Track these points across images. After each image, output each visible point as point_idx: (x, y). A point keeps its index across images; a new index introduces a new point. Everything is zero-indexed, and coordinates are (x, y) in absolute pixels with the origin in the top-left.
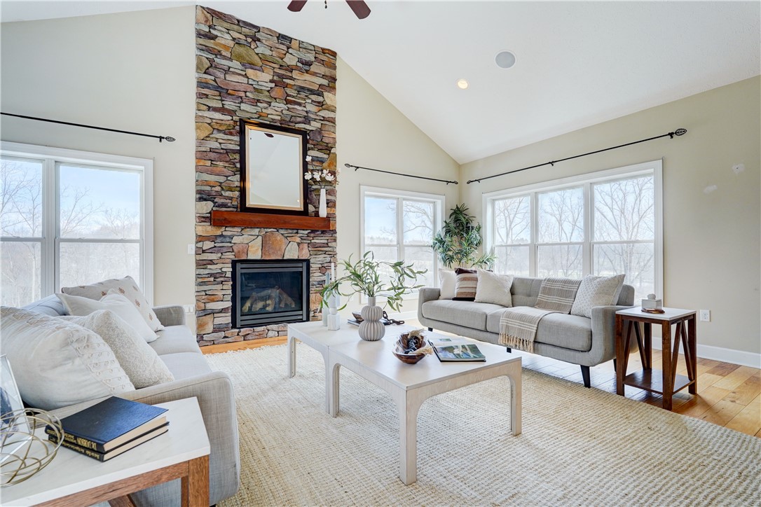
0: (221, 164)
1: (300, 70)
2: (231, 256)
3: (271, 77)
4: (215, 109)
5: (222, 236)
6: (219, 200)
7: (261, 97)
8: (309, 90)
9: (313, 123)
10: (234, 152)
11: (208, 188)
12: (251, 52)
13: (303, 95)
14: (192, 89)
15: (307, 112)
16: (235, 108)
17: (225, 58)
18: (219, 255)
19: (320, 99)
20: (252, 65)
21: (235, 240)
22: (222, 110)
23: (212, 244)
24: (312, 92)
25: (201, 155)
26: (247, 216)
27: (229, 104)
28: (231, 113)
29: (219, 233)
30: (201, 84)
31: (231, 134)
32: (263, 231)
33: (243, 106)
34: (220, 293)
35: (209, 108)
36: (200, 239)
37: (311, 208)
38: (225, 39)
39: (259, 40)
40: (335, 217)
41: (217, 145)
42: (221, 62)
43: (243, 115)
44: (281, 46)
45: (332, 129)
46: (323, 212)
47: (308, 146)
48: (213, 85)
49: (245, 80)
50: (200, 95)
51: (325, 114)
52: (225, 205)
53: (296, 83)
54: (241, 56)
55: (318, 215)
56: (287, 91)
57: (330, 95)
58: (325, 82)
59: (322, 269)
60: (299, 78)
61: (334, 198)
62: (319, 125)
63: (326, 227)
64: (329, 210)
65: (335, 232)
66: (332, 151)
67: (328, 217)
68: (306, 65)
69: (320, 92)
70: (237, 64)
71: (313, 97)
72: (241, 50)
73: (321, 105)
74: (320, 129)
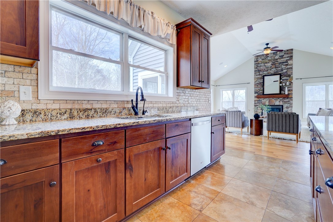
1: (280, 59)
2: (261, 104)
3: (271, 64)
4: (258, 75)
5: (259, 100)
6: (259, 93)
7: (269, 69)
9: (284, 71)
10: (262, 83)
12: (266, 60)
13: (281, 64)
14: (253, 72)
15: (282, 68)
17: (260, 64)
18: (259, 104)
19: (287, 63)
20: (266, 63)
21: (262, 101)
22: (260, 75)
24: (283, 63)
25: (255, 85)
26: (264, 96)
27: (261, 73)
28: (261, 75)
30: (255, 71)
31: (261, 79)
32: (269, 99)
33: (264, 72)
36: (255, 101)
37: (283, 92)
38: (260, 60)
39: (268, 57)
40: (292, 94)
41: (258, 82)
42: (259, 65)
43: (264, 74)
44: (274, 55)
45: (291, 70)
46: (286, 93)
47: (282, 77)
48: (258, 70)
49: (265, 67)
50: (255, 73)
51: (288, 67)
52: (260, 94)
53: (279, 62)
54: (264, 62)
55: (285, 94)
56: (276, 65)
57: (290, 61)
58: (289, 58)
59: (287, 108)
60: (280, 61)
61: (291, 89)
62: (286, 70)
63: (288, 97)
64: (289, 92)
65: (292, 98)
66: (291, 76)
67: (288, 94)
68: (282, 57)
69: (287, 61)
70: (263, 64)
71: (284, 64)
72: (264, 61)
73: (287, 65)
74: (287, 71)
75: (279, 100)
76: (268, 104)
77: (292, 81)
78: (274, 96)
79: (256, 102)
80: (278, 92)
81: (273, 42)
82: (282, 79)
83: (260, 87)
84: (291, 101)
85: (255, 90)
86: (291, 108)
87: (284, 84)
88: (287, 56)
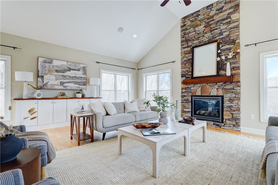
0: (187, 64)
1: (217, 14)
2: (190, 94)
3: (204, 26)
4: (186, 47)
5: (188, 87)
6: (187, 76)
7: (200, 35)
8: (221, 20)
9: (224, 34)
10: (190, 59)
11: (184, 73)
12: (197, 21)
13: (219, 24)
14: (180, 44)
15: (221, 30)
16: (191, 44)
17: (189, 29)
18: (187, 94)
19: (229, 20)
20: (197, 26)
21: (192, 89)
22: (188, 47)
23: (185, 90)
25: (182, 63)
26: (193, 80)
27: (190, 44)
28: (190, 46)
29: (187, 87)
30: (182, 42)
31: (190, 53)
32: (201, 85)
33: (194, 42)
34: (187, 106)
35: (184, 48)
36: (182, 89)
37: (222, 73)
38: (188, 23)
39: (200, 15)
40: (239, 74)
41: (186, 59)
42: (188, 31)
43: (194, 45)
44: (208, 11)
45: (237, 31)
46: (228, 73)
47: (221, 46)
48: (185, 40)
49: (194, 33)
50: (182, 45)
51: (232, 26)
52: (188, 77)
53: (215, 21)
54: (193, 25)
55: (226, 75)
56: (211, 26)
57: (234, 15)
58: (232, 10)
59: (231, 100)
60: (217, 18)
61: (237, 65)
62: (228, 33)
63: (232, 80)
64: (234, 72)
65: (239, 82)
66: (236, 42)
67: (232, 75)
68: (221, 10)
69: (229, 17)
70: (192, 29)
71: (224, 22)
72: (193, 23)
73: (229, 23)
74: (229, 35)
75: (217, 87)
76: (200, 94)
77: (238, 51)
78: (208, 81)
79: (184, 91)
80: (214, 73)
82: (221, 48)
83: (189, 66)
84: (238, 88)
85: (182, 72)
86: (236, 102)
87: (223, 58)
88: (229, 5)
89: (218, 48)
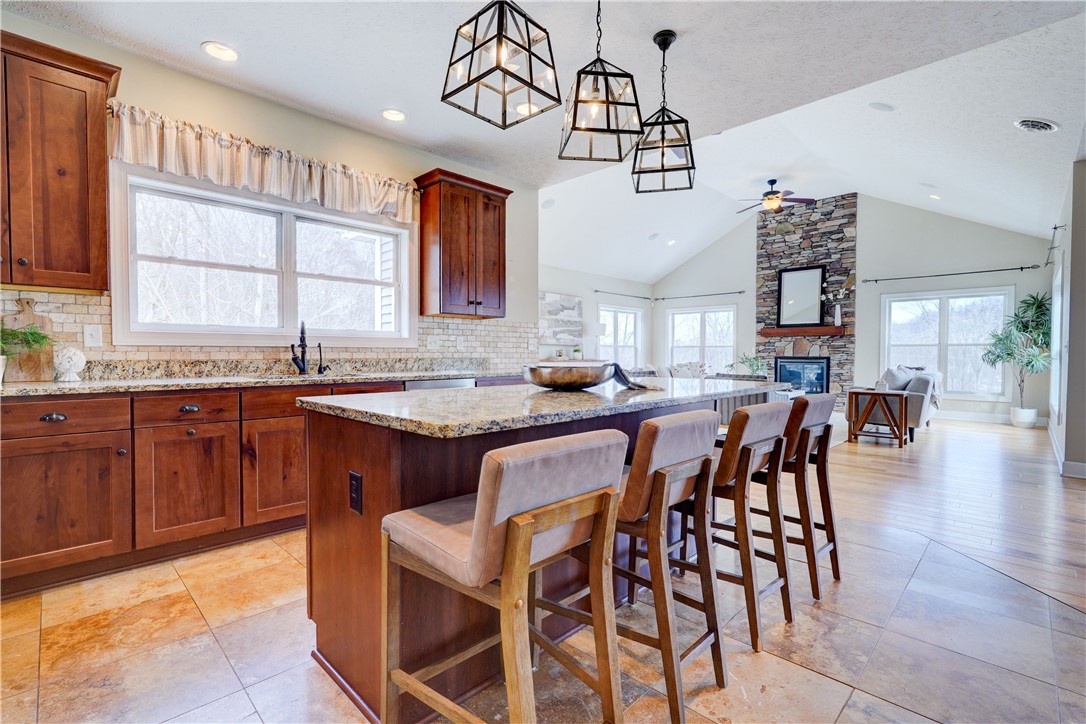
0: (769, 300)
1: (823, 221)
2: (774, 354)
3: (800, 235)
4: (766, 269)
5: (769, 342)
6: (768, 321)
7: (793, 251)
8: (829, 232)
9: (833, 256)
10: (775, 291)
11: (762, 315)
12: (787, 224)
13: (825, 238)
14: (754, 260)
15: (828, 249)
16: (777, 264)
17: (772, 235)
18: (767, 353)
19: (840, 235)
20: (788, 233)
21: (777, 344)
22: (770, 268)
23: (764, 348)
24: (831, 233)
25: (759, 297)
26: (781, 330)
27: (774, 263)
28: (774, 268)
29: (767, 340)
30: (759, 256)
31: (774, 281)
32: (794, 339)
33: (782, 261)
35: (763, 269)
36: (758, 344)
37: (828, 319)
38: (772, 224)
39: (793, 214)
40: (853, 324)
41: (767, 289)
42: (769, 239)
43: (782, 267)
44: (808, 211)
45: (852, 255)
46: (838, 322)
47: (827, 275)
48: (765, 255)
49: (784, 244)
50: (758, 263)
51: (845, 245)
52: (771, 324)
53: (820, 231)
54: (782, 230)
55: (834, 325)
56: (813, 240)
57: (849, 229)
58: (845, 220)
59: (840, 364)
60: (823, 227)
61: (850, 310)
62: (838, 256)
63: (843, 333)
64: (846, 320)
65: (853, 336)
66: (851, 272)
67: (844, 325)
68: (828, 215)
69: (840, 230)
70: (779, 236)
71: (833, 237)
72: (782, 226)
73: (841, 240)
74: (840, 259)
75: (820, 343)
76: (791, 355)
77: (853, 288)
78: (805, 332)
79: (761, 348)
80: (816, 319)
81: (785, 178)
82: (829, 280)
83: (773, 304)
84: (851, 346)
85: (758, 313)
86: (848, 367)
87: (831, 296)
88: (842, 212)
89: (824, 279)
